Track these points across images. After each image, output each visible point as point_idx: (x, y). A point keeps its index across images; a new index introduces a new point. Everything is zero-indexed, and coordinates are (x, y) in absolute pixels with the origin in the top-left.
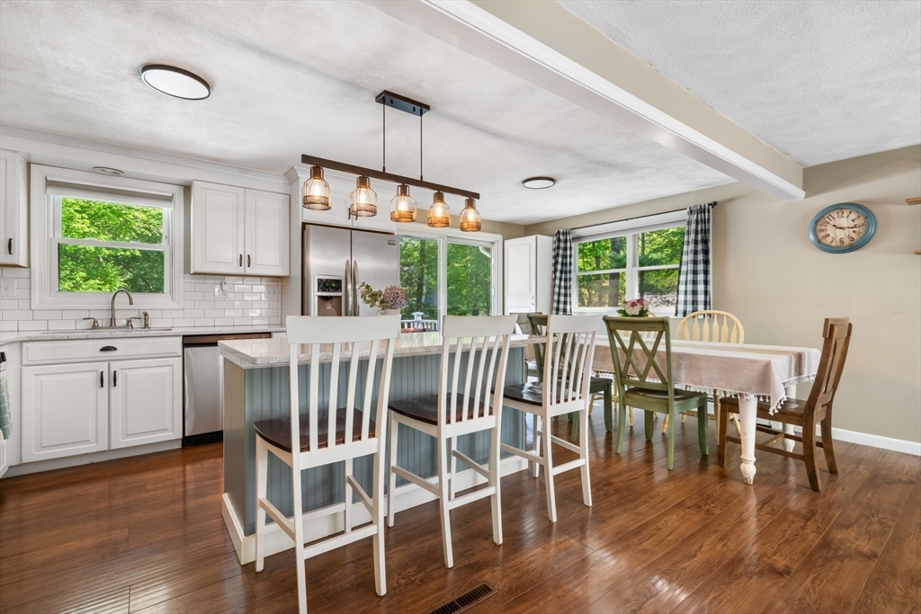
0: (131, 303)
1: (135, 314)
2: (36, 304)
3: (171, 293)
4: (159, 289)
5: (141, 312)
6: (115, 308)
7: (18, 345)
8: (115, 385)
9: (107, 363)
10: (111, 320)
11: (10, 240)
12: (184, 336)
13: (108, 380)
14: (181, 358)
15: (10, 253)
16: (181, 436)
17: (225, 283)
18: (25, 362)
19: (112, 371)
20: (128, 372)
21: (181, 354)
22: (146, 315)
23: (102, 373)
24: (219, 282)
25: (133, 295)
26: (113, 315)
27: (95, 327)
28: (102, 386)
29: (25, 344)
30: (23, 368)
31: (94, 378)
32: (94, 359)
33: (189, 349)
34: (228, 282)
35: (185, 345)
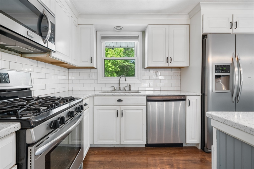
0: (126, 81)
1: (126, 85)
2: (99, 82)
3: (138, 77)
4: (134, 75)
5: (128, 84)
6: (120, 83)
7: (92, 97)
8: (122, 117)
9: (119, 107)
10: (119, 87)
11: (91, 57)
12: (147, 96)
13: (120, 114)
14: (146, 106)
15: (91, 63)
16: (146, 144)
17: (158, 72)
18: (94, 105)
19: (121, 110)
20: (127, 111)
21: (146, 105)
22: (130, 85)
23: (118, 111)
24: (155, 71)
25: (127, 78)
26: (120, 86)
27: (114, 90)
28: (118, 117)
29: (95, 97)
30: (94, 106)
31: (115, 113)
32: (115, 105)
33: (149, 102)
34: (159, 71)
35: (148, 100)
